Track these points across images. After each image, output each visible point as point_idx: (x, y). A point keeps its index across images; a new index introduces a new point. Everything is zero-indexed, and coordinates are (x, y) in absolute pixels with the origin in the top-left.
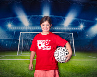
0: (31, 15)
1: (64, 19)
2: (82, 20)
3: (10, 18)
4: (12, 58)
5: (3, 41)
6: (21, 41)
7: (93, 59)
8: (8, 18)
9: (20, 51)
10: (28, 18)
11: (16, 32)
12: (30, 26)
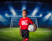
0: (17, 10)
1: (33, 12)
2: (41, 12)
3: (7, 11)
4: (8, 30)
5: (3, 22)
6: (12, 22)
7: (46, 31)
8: (6, 12)
9: (12, 27)
10: (15, 11)
11: (10, 18)
12: (16, 15)
